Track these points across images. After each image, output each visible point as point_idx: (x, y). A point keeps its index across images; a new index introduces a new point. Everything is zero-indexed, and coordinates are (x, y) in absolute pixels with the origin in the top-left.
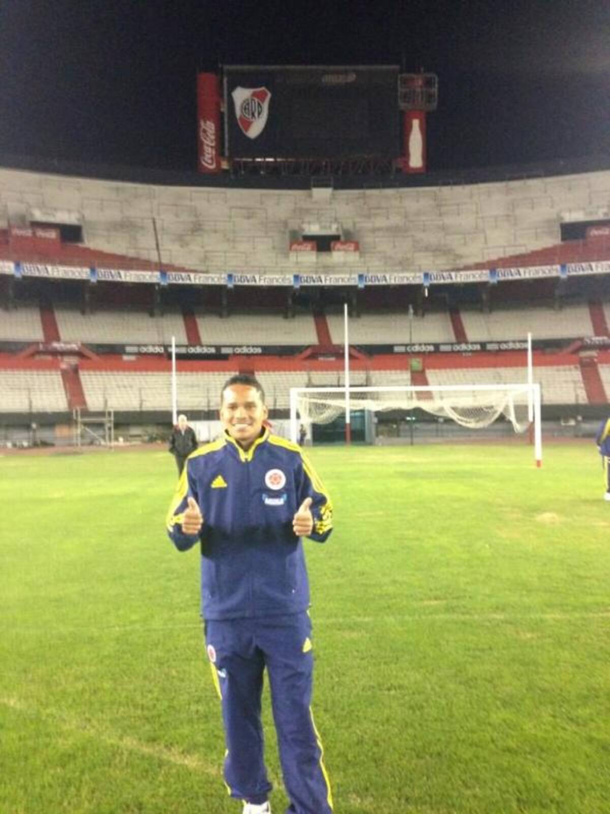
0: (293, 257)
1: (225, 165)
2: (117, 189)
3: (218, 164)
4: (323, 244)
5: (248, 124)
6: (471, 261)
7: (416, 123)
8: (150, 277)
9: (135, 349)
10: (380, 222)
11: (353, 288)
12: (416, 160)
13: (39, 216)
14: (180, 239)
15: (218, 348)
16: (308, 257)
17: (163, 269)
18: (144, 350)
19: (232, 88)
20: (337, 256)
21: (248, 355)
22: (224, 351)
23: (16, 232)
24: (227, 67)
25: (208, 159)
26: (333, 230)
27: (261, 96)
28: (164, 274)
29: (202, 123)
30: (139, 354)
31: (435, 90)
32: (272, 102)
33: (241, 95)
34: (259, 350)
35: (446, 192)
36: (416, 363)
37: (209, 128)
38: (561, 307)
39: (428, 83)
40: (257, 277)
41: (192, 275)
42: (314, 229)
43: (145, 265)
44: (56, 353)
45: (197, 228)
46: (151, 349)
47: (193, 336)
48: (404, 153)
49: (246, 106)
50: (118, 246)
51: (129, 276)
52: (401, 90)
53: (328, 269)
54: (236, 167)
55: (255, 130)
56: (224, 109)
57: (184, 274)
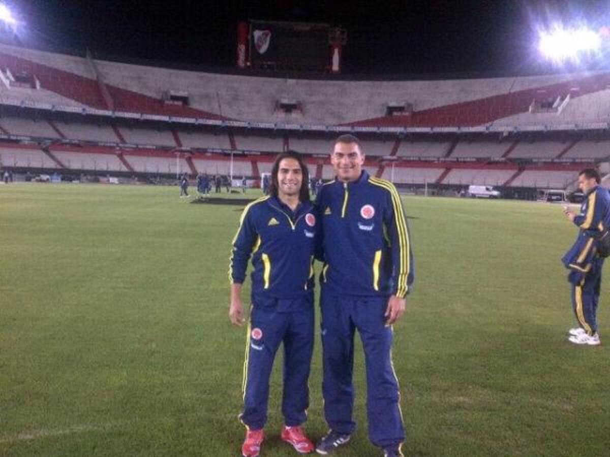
0: (275, 115)
1: (248, 64)
2: (202, 77)
3: (246, 64)
4: (288, 108)
5: (260, 47)
6: (347, 122)
7: (336, 51)
8: (218, 123)
9: (211, 151)
10: (313, 98)
11: (298, 131)
12: (336, 67)
13: (173, 93)
14: (229, 104)
15: (244, 151)
16: (281, 115)
17: (224, 119)
18: (215, 151)
19: (253, 30)
20: (294, 115)
21: (255, 155)
22: (246, 153)
23: (167, 102)
24: (252, 21)
25: (241, 62)
26: (293, 102)
27: (267, 35)
28: (223, 122)
29: (239, 46)
30: (213, 153)
31: (345, 36)
32: (272, 37)
33: (257, 34)
34: (259, 153)
35: (347, 84)
36: (321, 162)
37: (242, 48)
38: (384, 142)
39: (342, 33)
40: (260, 124)
41: (234, 122)
42: (285, 101)
43: (215, 117)
44: (182, 151)
45: (236, 98)
46: (217, 151)
47: (233, 146)
48: (331, 64)
49: (259, 38)
50: (204, 107)
51: (211, 122)
52: (330, 36)
53: (288, 122)
54: (253, 65)
55: (263, 49)
56: (249, 37)
57: (231, 122)
